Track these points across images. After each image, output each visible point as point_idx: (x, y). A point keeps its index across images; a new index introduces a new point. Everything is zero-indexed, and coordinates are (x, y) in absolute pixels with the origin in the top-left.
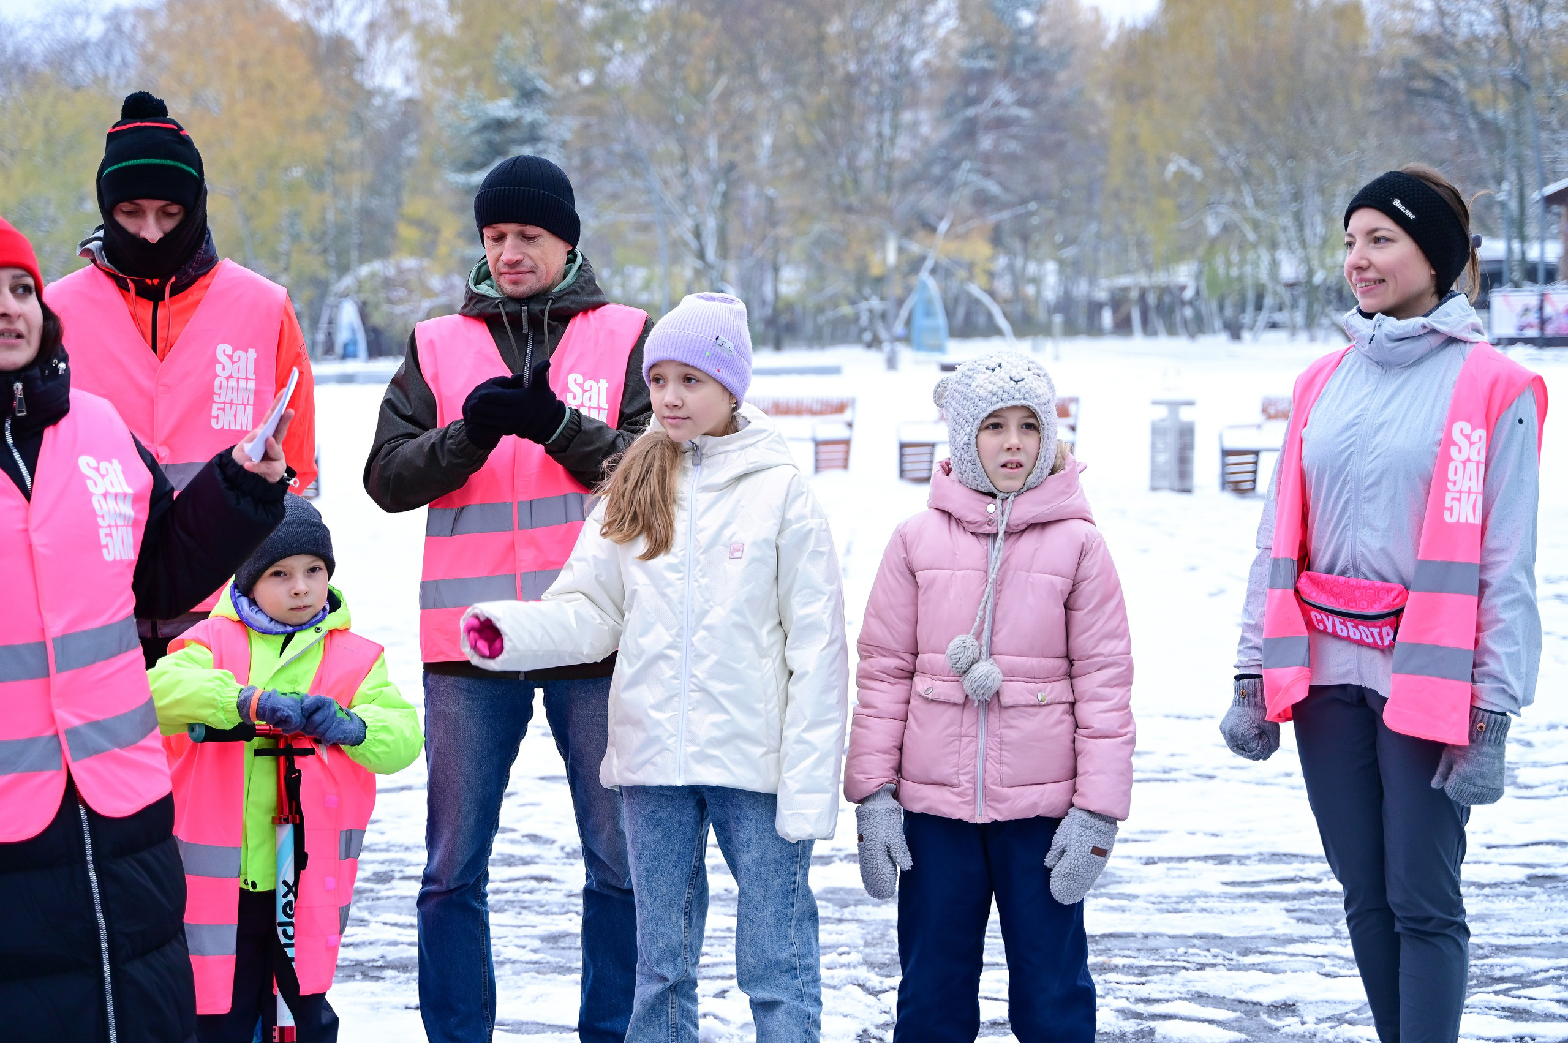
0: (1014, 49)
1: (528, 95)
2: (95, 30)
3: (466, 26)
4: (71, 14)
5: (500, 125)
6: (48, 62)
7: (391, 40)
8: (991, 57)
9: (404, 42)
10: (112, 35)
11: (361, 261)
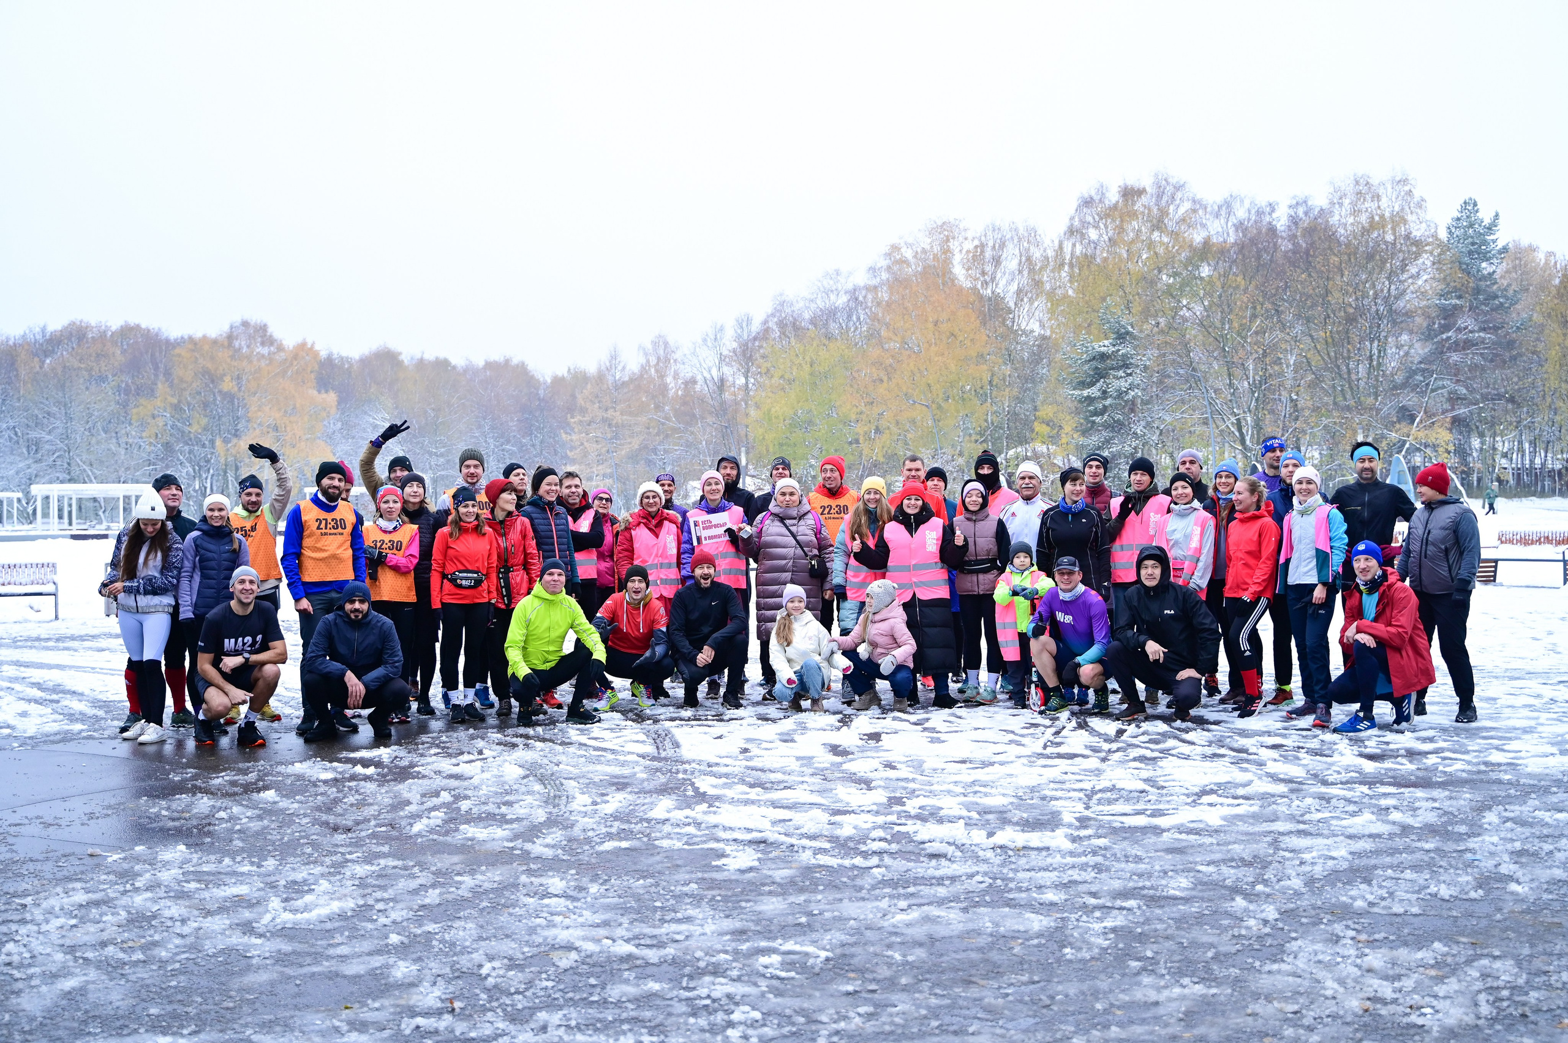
0: (1477, 291)
1: (1122, 336)
2: (842, 300)
3: (1082, 291)
4: (827, 292)
5: (1103, 357)
6: (813, 321)
7: (1031, 301)
8: (1460, 297)
9: (1041, 303)
10: (852, 304)
11: (1008, 448)
